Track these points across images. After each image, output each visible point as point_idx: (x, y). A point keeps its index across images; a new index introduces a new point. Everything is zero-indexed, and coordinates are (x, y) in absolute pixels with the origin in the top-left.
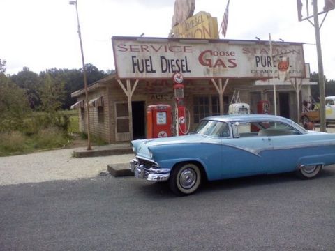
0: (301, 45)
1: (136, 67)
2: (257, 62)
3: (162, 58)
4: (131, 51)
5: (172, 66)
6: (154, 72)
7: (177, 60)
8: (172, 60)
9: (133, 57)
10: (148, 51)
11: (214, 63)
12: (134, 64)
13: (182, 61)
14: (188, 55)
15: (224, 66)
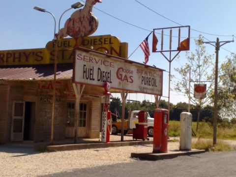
0: (161, 71)
1: (85, 74)
2: (142, 81)
3: (99, 69)
4: (84, 60)
5: (104, 76)
6: (94, 80)
7: (106, 72)
8: (104, 72)
9: (85, 65)
10: (92, 62)
11: (123, 78)
12: (84, 72)
13: (109, 73)
14: (111, 69)
15: (128, 81)
